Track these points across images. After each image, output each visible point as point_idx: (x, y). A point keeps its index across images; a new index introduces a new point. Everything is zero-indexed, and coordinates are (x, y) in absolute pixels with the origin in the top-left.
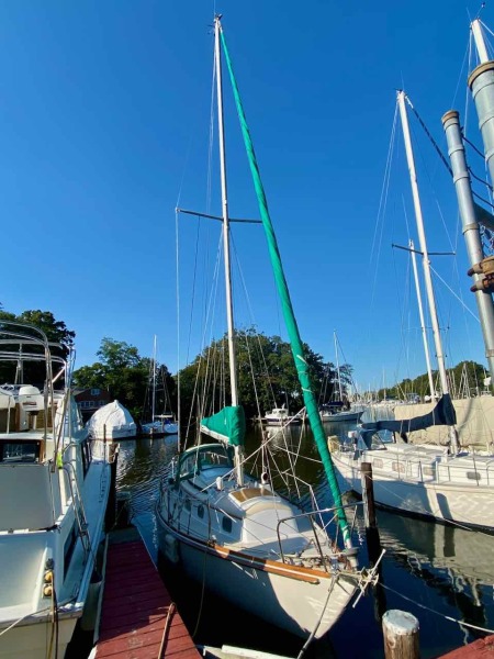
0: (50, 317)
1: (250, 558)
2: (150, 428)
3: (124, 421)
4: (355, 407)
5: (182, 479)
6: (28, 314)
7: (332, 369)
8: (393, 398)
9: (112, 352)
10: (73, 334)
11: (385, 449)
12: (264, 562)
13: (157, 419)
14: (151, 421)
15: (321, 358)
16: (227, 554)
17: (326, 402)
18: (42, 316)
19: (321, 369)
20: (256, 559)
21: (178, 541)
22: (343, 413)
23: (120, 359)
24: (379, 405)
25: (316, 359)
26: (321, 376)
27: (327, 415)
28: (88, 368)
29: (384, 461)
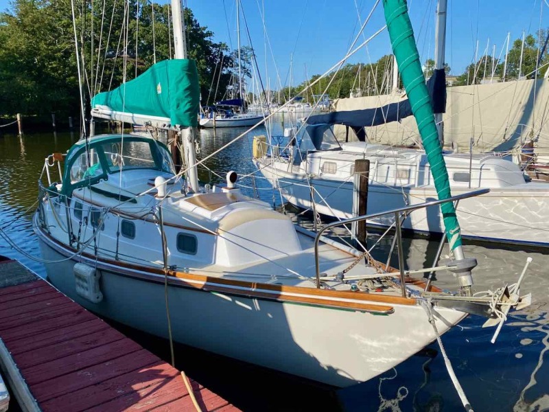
1: (249, 285)
4: (254, 109)
5: (75, 186)
7: (225, 53)
8: (299, 99)
11: (340, 149)
12: (279, 288)
15: (209, 34)
16: (203, 283)
17: (218, 100)
19: (209, 52)
20: (259, 286)
21: (99, 272)
22: (241, 116)
24: (283, 108)
25: (203, 36)
26: (210, 63)
27: (219, 118)
29: (339, 163)
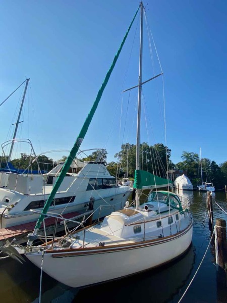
0: (162, 145)
2: (200, 188)
3: (187, 183)
6: (156, 145)
9: (188, 156)
10: (170, 150)
13: (204, 184)
14: (201, 185)
18: (159, 145)
23: (191, 159)
28: (181, 163)
